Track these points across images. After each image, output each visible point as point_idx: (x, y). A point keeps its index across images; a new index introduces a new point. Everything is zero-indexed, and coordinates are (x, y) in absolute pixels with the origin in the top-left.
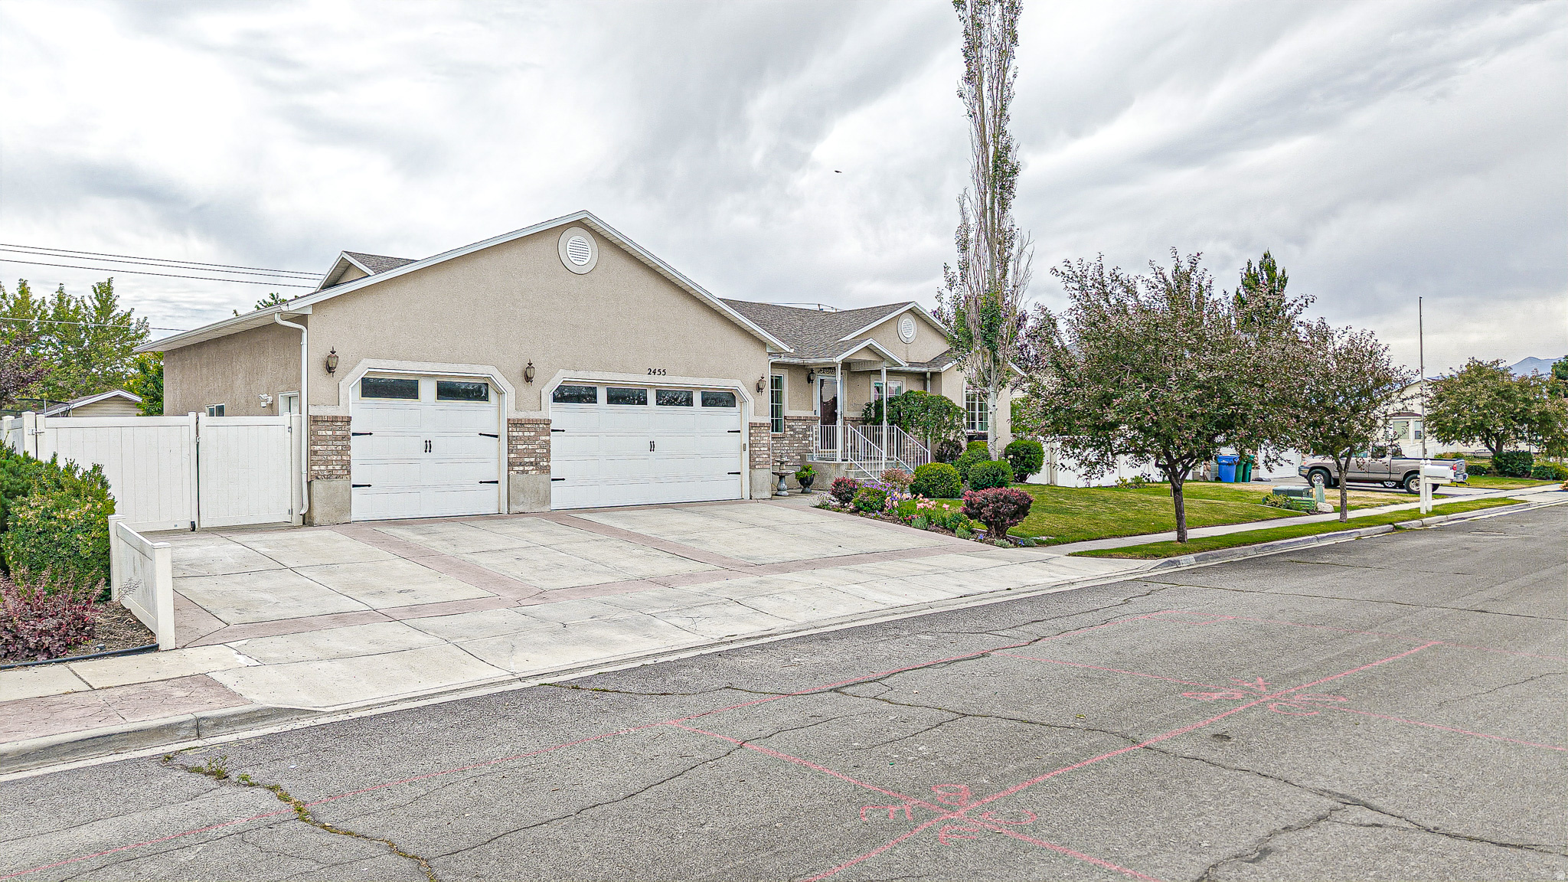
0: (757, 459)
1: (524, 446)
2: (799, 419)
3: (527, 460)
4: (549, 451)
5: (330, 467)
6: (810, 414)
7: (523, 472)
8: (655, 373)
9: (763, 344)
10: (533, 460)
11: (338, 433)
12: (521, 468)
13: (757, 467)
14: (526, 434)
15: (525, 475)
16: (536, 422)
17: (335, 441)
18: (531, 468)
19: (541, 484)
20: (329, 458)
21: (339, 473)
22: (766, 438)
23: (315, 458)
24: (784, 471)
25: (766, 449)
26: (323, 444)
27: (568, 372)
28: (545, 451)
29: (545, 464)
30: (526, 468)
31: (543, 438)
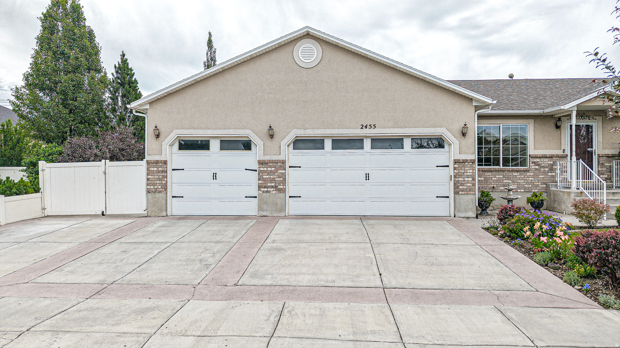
0: (461, 187)
1: (268, 177)
2: (545, 157)
3: (269, 184)
4: (285, 179)
5: (156, 187)
6: (560, 153)
7: (267, 192)
8: (366, 127)
9: (470, 99)
10: (273, 184)
11: (160, 169)
12: (266, 189)
13: (460, 193)
14: (269, 169)
15: (268, 194)
16: (276, 162)
17: (158, 173)
18: (272, 189)
19: (279, 199)
20: (155, 182)
21: (160, 190)
22: (471, 171)
23: (149, 182)
24: (512, 197)
25: (470, 179)
26: (152, 175)
27: (299, 131)
28: (282, 179)
29: (282, 187)
30: (269, 189)
31: (280, 171)
